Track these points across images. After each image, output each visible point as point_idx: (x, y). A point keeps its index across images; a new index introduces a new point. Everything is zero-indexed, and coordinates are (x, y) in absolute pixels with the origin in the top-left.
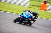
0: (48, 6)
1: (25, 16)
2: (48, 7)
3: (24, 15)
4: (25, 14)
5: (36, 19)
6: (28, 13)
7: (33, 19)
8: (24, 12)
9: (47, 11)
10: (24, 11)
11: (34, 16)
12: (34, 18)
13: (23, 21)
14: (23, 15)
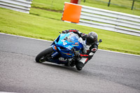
0: (82, 10)
1: (64, 44)
2: (82, 13)
3: (63, 42)
4: (66, 39)
5: (94, 52)
6: (72, 36)
7: (86, 52)
8: (62, 35)
9: (79, 24)
10: (63, 32)
11: (87, 44)
12: (88, 49)
13: (61, 59)
14: (59, 43)
